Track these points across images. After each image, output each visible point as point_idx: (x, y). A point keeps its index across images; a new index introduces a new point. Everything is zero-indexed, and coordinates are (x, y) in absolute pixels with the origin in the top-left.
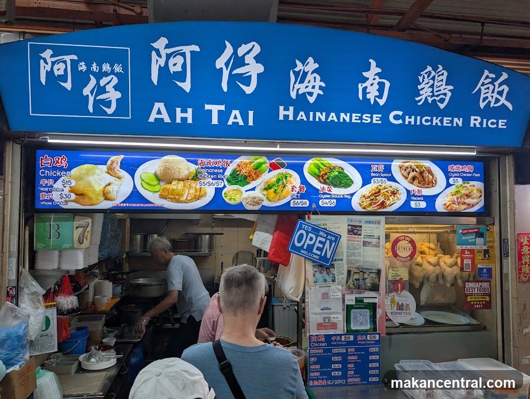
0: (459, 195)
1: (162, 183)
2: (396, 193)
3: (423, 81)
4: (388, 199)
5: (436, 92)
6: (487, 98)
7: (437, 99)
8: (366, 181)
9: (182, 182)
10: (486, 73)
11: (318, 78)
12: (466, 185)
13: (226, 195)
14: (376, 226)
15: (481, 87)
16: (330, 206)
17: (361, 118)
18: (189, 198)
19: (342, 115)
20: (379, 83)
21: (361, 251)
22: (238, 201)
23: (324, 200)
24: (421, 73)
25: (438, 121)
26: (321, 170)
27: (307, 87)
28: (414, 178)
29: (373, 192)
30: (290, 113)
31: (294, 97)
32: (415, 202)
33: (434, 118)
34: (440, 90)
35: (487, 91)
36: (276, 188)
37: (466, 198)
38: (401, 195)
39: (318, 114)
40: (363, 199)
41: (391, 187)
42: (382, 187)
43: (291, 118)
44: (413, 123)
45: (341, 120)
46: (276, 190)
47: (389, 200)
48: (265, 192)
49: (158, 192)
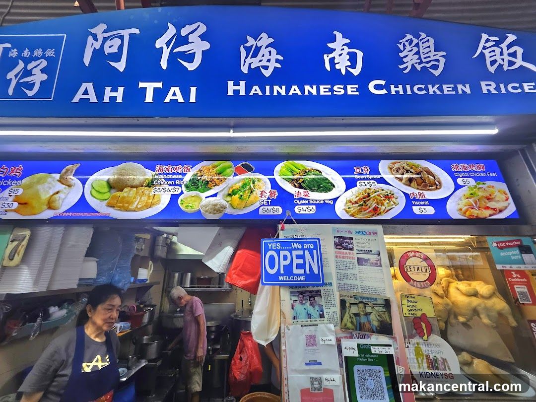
0: (476, 198)
1: (113, 191)
2: (391, 197)
3: (405, 49)
4: (382, 204)
5: (424, 58)
6: (495, 61)
7: (428, 65)
8: (350, 184)
9: (135, 189)
10: (485, 36)
11: (274, 51)
12: (481, 186)
13: (183, 202)
14: (372, 237)
15: (484, 51)
16: (308, 213)
17: (331, 90)
18: (139, 206)
19: (307, 88)
20: (349, 53)
21: (356, 271)
22: (196, 208)
23: (300, 206)
24: (400, 41)
25: (435, 89)
26: (295, 173)
27: (261, 61)
28: (410, 180)
29: (361, 196)
30: (242, 88)
31: (246, 72)
32: (419, 207)
33: (430, 86)
34: (429, 57)
35: (493, 54)
36: (241, 194)
37: (487, 201)
38: (398, 199)
39: (276, 88)
40: (350, 204)
41: (383, 190)
42: (372, 191)
43: (243, 93)
44: (401, 92)
45: (306, 93)
46: (241, 196)
47: (384, 205)
48: (229, 199)
49: (106, 200)
